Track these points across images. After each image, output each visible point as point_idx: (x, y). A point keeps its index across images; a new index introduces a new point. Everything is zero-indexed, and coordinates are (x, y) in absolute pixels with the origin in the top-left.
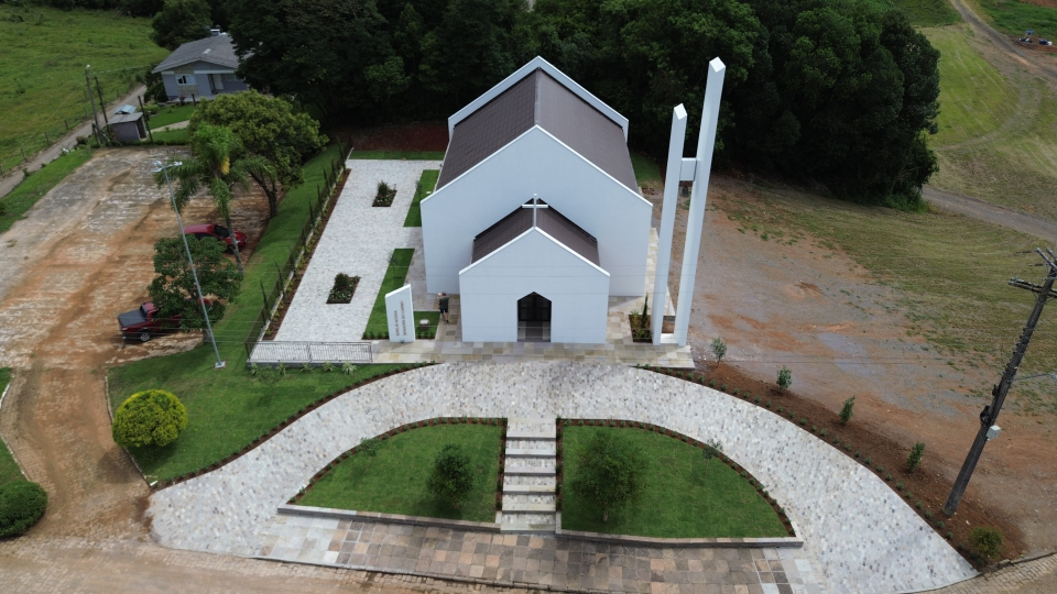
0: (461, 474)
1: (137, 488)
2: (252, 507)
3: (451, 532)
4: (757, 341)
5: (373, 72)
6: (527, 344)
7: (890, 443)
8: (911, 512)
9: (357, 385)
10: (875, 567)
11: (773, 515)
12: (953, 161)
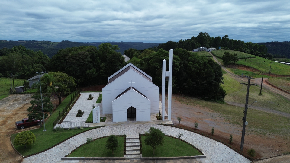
0: (114, 141)
1: (19, 158)
2: (54, 159)
3: (112, 160)
4: (189, 121)
5: (88, 72)
6: (130, 122)
7: (225, 139)
8: (232, 150)
9: (84, 132)
10: (225, 161)
11: (198, 151)
12: (230, 96)
